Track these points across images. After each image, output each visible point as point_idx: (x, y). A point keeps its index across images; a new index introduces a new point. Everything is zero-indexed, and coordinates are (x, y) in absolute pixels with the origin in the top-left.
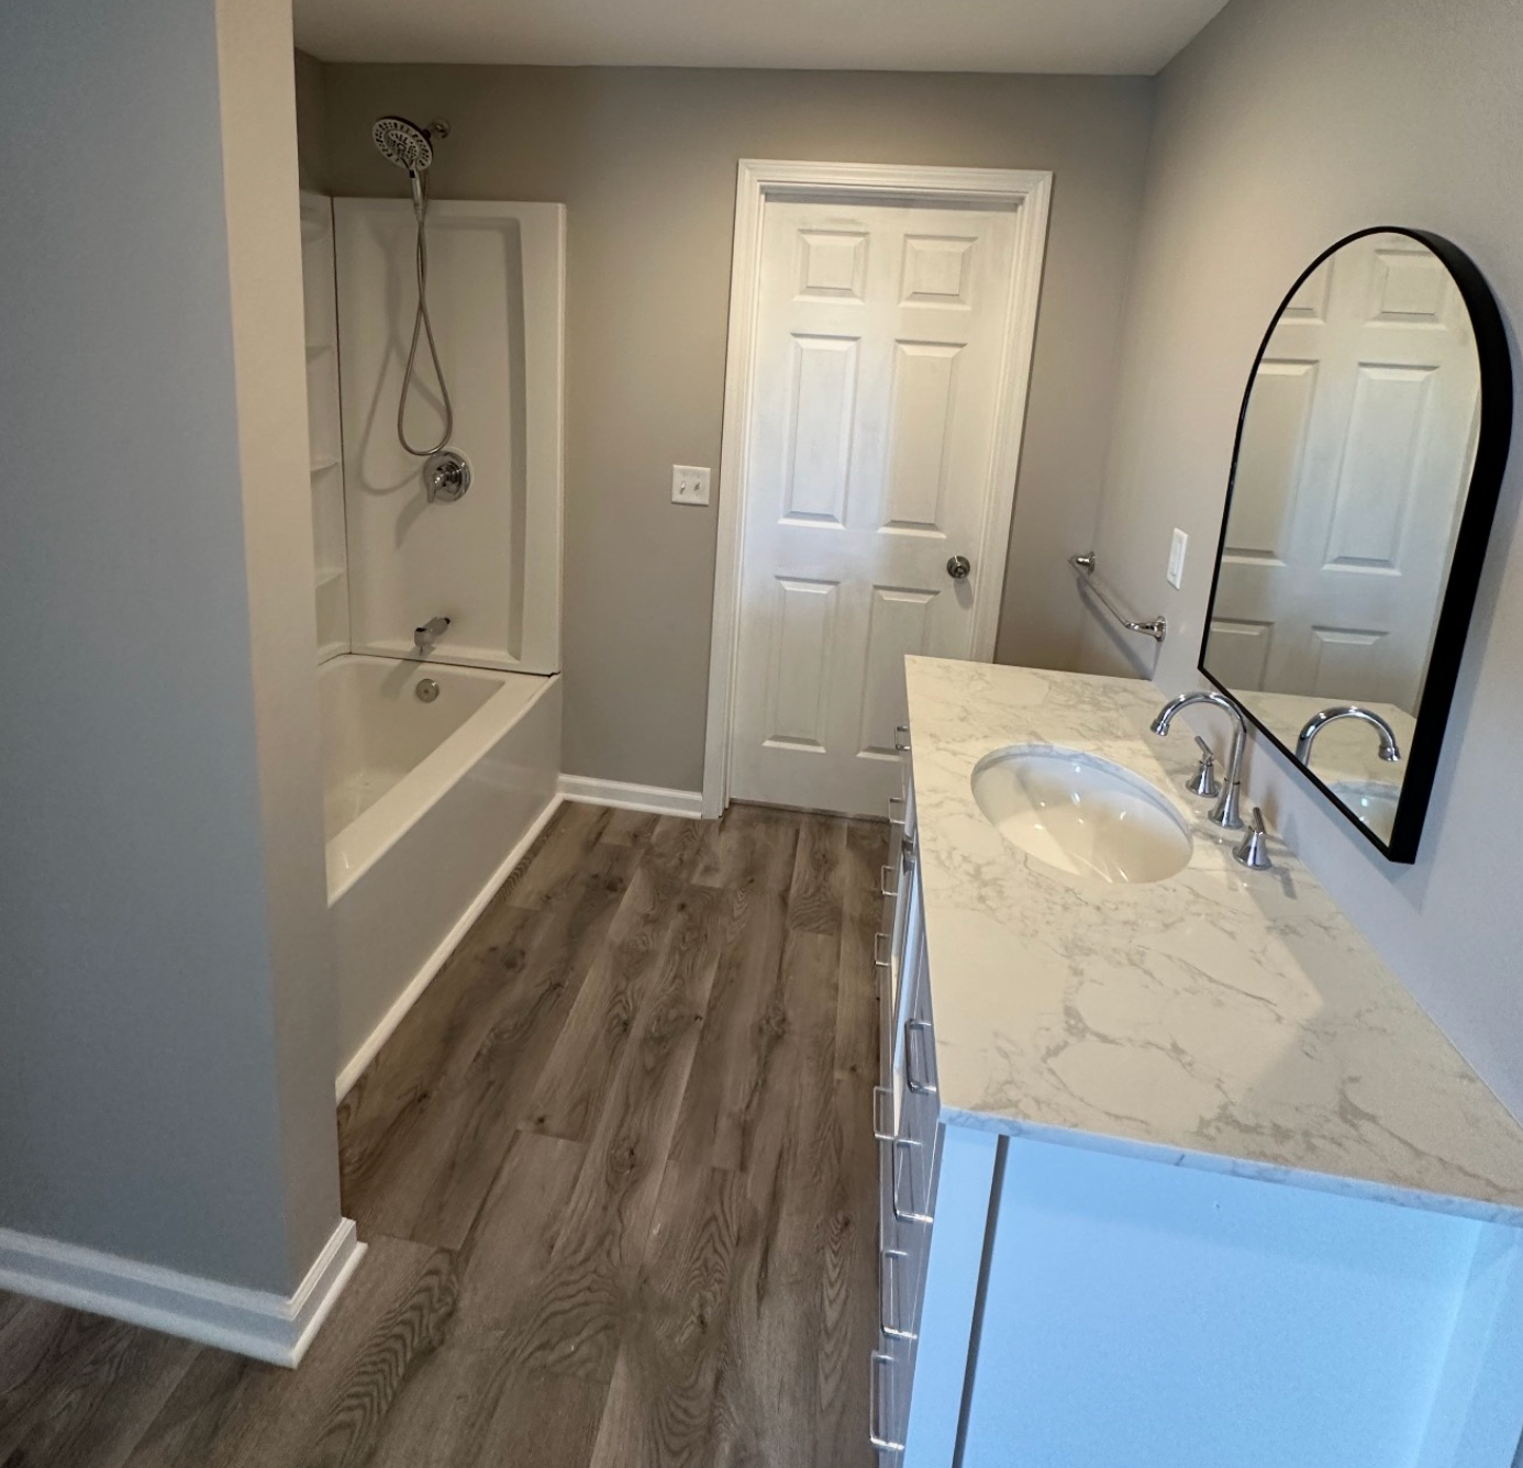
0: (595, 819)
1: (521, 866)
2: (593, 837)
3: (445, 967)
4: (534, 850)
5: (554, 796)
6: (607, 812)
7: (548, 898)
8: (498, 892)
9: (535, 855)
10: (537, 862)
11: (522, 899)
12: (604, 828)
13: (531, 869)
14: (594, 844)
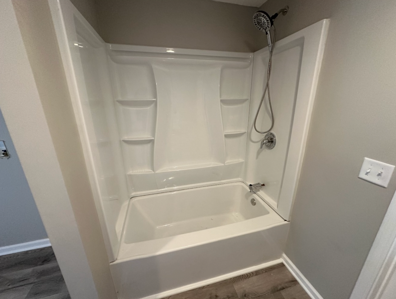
0: (287, 280)
1: (249, 275)
2: (279, 287)
3: (203, 287)
4: (257, 273)
5: (279, 258)
6: (294, 281)
7: (245, 296)
8: (235, 277)
9: (256, 275)
10: (254, 278)
11: (238, 288)
12: (287, 287)
13: (251, 279)
14: (278, 291)
